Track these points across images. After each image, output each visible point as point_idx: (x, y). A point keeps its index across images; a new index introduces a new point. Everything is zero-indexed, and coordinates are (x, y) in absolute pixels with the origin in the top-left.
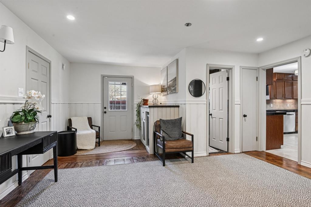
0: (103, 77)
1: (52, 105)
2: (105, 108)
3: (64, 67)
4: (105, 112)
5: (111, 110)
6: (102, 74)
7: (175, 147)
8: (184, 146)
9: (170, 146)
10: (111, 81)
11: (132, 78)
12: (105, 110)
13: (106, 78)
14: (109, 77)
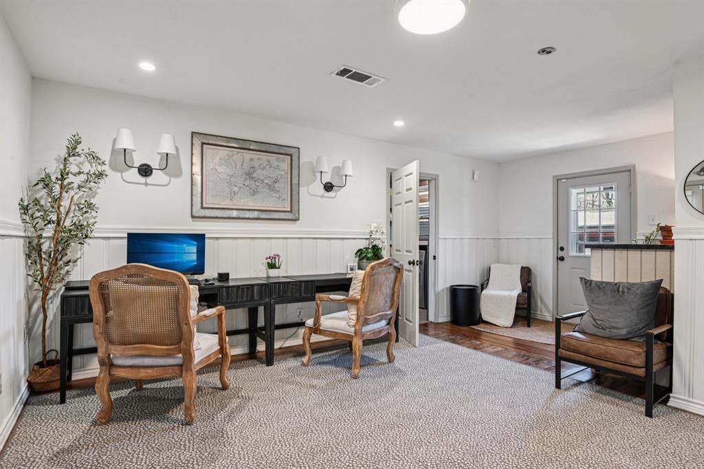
0: (558, 180)
1: (441, 241)
2: (562, 249)
3: (475, 176)
4: (562, 259)
5: (578, 254)
6: (555, 174)
7: (582, 350)
8: (609, 356)
9: (569, 344)
10: (575, 186)
11: (630, 171)
12: (561, 254)
13: (563, 181)
14: (570, 177)
